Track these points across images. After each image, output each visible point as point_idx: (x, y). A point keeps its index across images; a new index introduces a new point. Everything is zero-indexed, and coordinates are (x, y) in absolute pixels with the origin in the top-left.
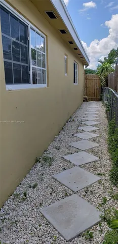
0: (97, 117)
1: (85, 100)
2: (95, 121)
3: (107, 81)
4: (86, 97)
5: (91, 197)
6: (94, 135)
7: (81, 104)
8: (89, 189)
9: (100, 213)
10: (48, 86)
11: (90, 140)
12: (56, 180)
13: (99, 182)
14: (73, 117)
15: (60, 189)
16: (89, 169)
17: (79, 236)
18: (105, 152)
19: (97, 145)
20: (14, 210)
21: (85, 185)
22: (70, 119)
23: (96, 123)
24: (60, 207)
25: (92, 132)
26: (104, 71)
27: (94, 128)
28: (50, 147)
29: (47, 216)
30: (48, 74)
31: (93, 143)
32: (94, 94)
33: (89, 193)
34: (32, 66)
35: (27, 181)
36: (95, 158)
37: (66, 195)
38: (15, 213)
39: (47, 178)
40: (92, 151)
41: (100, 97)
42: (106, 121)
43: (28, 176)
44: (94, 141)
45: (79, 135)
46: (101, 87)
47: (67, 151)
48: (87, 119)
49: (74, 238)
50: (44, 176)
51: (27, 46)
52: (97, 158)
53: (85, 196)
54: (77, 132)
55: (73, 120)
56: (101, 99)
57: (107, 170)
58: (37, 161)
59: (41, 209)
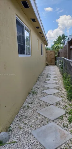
0: (55, 73)
1: (47, 65)
2: (54, 75)
3: (59, 53)
4: (47, 63)
5: (60, 106)
6: (55, 81)
7: (45, 67)
8: (58, 103)
9: (64, 111)
10: (32, 56)
11: (54, 83)
12: (41, 100)
13: (62, 100)
14: (42, 73)
15: (44, 104)
16: (56, 96)
17: (57, 119)
18: (63, 88)
19: (58, 85)
20: (24, 112)
21: (56, 102)
22: (41, 75)
23: (55, 76)
24: (46, 110)
25: (54, 80)
26: (57, 48)
27: (55, 78)
28: (34, 87)
29: (41, 114)
30: (31, 50)
31: (56, 85)
32: (52, 61)
33: (58, 104)
34: (26, 46)
35: (27, 101)
36: (58, 91)
37: (48, 106)
38: (25, 113)
39: (36, 100)
40: (56, 88)
41: (55, 63)
42: (60, 75)
43: (26, 99)
44: (56, 84)
45: (48, 82)
46: (56, 57)
47: (43, 89)
48: (50, 74)
49: (55, 120)
50: (35, 99)
51: (23, 36)
52: (60, 91)
53: (56, 106)
54: (46, 80)
55: (43, 75)
56: (55, 64)
57: (65, 95)
58: (29, 93)
59: (37, 111)
